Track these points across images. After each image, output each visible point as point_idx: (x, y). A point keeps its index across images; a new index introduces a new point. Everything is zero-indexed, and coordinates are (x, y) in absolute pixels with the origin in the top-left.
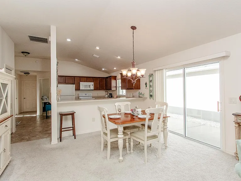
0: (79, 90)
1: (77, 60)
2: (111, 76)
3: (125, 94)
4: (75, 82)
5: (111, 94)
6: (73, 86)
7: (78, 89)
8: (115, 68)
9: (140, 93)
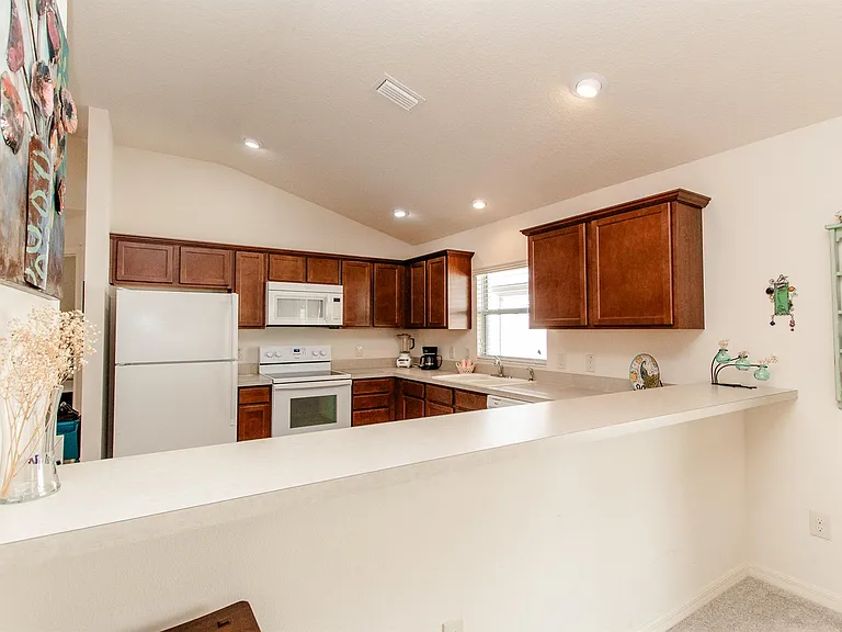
0: (262, 326)
1: (252, 145)
2: (444, 253)
3: (544, 356)
4: (241, 281)
5: (432, 352)
6: (228, 305)
7: (253, 319)
8: (479, 205)
9: (732, 354)
